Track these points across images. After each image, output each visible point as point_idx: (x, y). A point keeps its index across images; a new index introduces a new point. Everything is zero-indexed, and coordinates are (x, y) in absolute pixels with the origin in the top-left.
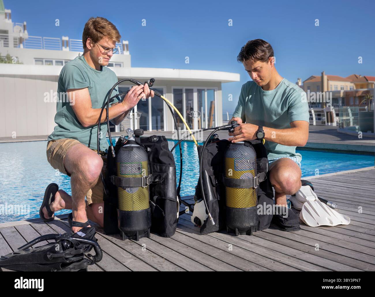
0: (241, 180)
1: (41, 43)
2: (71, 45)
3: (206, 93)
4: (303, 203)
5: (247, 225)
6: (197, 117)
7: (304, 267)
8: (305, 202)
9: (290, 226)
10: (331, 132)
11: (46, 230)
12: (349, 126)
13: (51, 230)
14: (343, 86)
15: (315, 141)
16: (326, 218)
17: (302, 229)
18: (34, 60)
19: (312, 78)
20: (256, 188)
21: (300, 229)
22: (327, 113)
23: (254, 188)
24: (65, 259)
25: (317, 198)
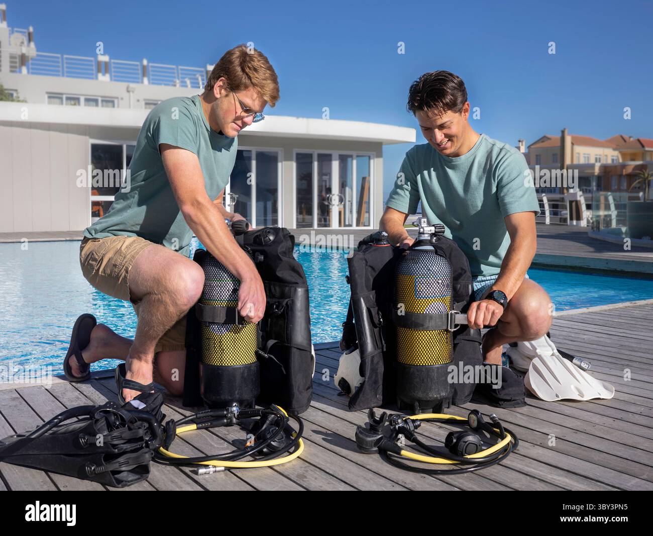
0: (425, 316)
1: (60, 65)
2: (113, 70)
3: (355, 162)
4: (530, 358)
5: (435, 396)
6: (338, 205)
7: (533, 470)
8: (534, 357)
9: (508, 398)
10: (578, 236)
11: (74, 397)
12: (610, 228)
13: (81, 396)
14: (600, 155)
15: (549, 251)
16: (572, 387)
17: (528, 405)
18: (46, 96)
19: (544, 139)
20: (452, 330)
21: (525, 404)
22: (571, 202)
23: (447, 330)
24: (111, 447)
25: (556, 351)
